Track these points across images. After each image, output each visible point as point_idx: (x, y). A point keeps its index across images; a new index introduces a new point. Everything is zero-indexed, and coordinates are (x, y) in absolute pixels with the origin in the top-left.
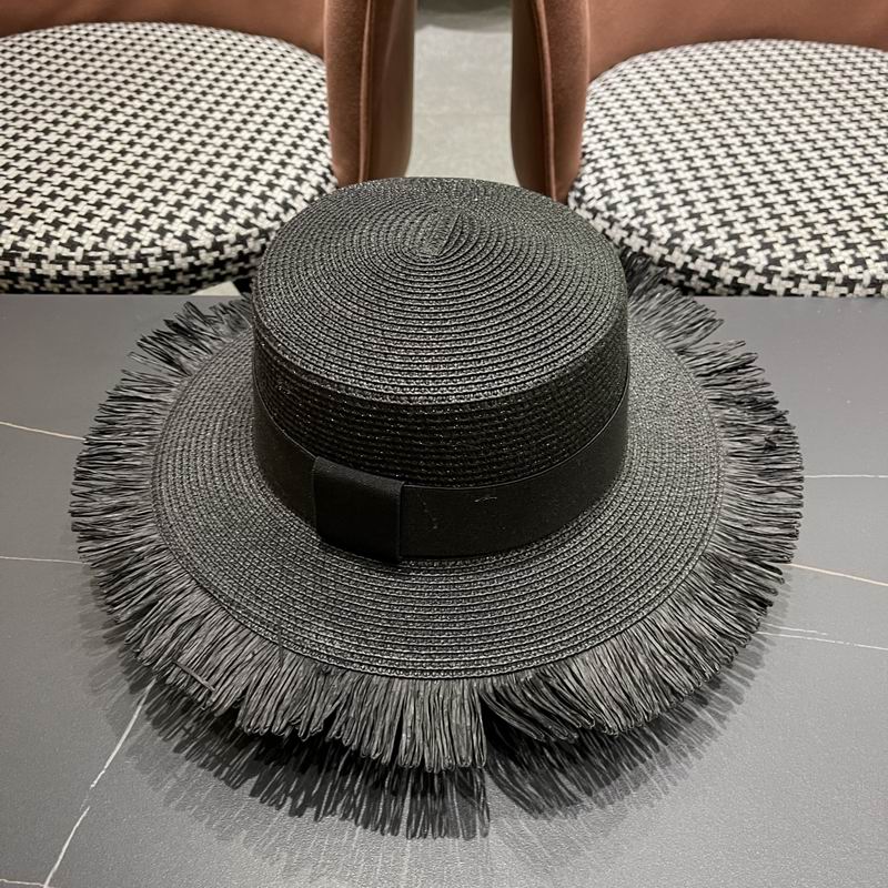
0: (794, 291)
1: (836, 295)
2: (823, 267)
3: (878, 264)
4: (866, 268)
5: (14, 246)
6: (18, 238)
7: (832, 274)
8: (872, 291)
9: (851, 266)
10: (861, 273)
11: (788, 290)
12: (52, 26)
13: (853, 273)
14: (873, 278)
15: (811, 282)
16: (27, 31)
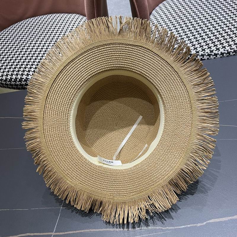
0: (203, 58)
1: (213, 58)
2: (209, 52)
3: (222, 49)
4: (219, 50)
5: (26, 78)
6: (27, 76)
7: (211, 53)
8: (221, 56)
9: (216, 51)
10: (218, 52)
11: (201, 58)
12: (23, 20)
13: (216, 52)
14: (221, 52)
15: (207, 56)
16: (17, 23)
